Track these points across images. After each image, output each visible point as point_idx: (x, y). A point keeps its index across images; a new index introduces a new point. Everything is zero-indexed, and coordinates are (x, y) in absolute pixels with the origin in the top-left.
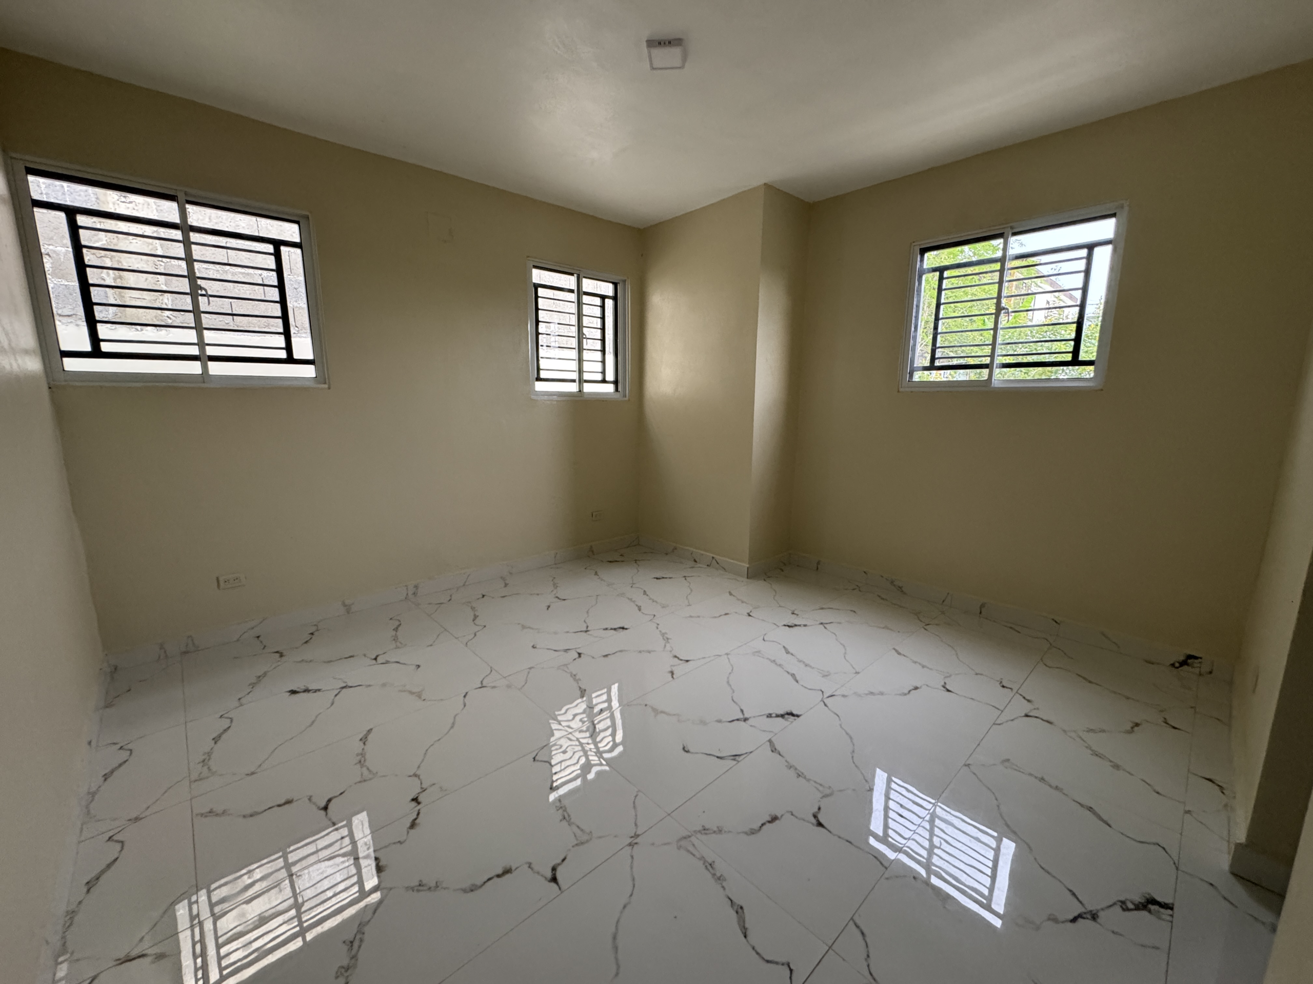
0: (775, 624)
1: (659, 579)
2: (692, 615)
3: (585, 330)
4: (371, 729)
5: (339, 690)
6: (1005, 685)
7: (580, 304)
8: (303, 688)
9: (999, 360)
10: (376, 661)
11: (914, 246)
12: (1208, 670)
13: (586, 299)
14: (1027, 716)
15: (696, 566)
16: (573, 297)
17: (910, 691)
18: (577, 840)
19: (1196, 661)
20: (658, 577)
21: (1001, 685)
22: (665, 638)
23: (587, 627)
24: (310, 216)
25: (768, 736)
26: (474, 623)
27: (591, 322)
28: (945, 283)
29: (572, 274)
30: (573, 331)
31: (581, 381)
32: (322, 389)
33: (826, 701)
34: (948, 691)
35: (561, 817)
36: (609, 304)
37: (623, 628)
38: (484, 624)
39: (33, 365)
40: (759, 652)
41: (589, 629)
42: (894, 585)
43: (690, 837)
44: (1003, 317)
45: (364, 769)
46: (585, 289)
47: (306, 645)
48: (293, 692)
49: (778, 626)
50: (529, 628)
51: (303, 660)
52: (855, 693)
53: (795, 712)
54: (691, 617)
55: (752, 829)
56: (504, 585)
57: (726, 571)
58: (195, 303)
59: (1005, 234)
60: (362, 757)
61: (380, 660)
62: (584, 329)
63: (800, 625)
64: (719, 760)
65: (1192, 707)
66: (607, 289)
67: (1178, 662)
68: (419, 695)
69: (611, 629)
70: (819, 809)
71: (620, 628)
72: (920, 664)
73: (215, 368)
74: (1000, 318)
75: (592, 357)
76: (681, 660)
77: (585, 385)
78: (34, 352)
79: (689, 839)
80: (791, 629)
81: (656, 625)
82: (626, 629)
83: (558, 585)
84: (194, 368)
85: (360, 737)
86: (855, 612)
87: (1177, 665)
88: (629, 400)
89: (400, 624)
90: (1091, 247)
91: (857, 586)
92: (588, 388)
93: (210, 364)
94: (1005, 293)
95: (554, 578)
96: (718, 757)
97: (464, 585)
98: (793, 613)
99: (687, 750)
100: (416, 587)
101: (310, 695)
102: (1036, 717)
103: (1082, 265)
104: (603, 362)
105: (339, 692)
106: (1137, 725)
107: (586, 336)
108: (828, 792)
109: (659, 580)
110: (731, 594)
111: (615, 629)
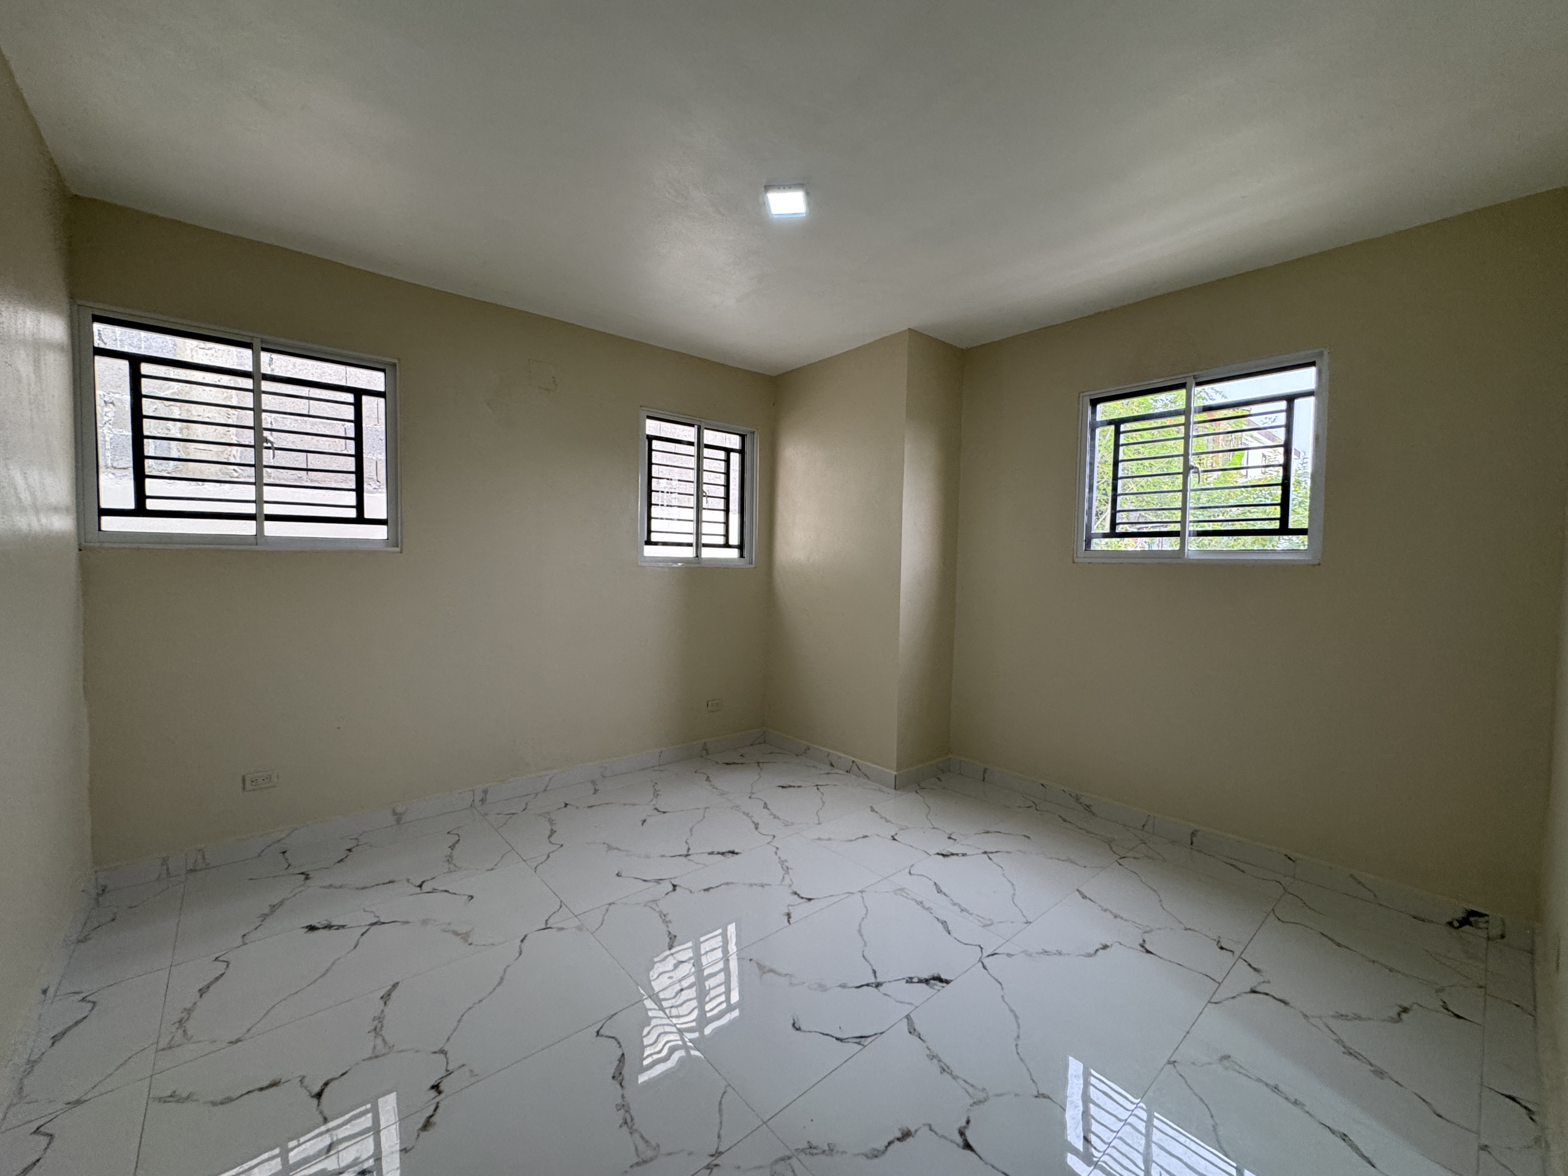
0: (926, 852)
1: (785, 787)
2: (822, 837)
3: (705, 488)
4: (398, 983)
5: (367, 928)
6: (1224, 946)
7: (700, 458)
8: (325, 923)
9: (1191, 528)
10: (421, 889)
11: (1083, 396)
12: (1499, 933)
13: (707, 452)
14: (1254, 991)
15: (832, 772)
16: (692, 450)
17: (1097, 950)
18: (638, 1155)
19: (1480, 919)
20: (784, 785)
21: (1219, 946)
22: (784, 866)
23: (689, 849)
24: (397, 365)
25: (906, 1010)
26: (550, 842)
27: (713, 479)
28: (1123, 439)
29: (692, 425)
30: (691, 488)
31: (699, 545)
32: (393, 553)
33: (986, 961)
34: (1148, 952)
35: (621, 1121)
36: (735, 458)
37: (733, 852)
38: (561, 843)
39: (62, 523)
40: (902, 889)
41: (690, 853)
42: (1081, 803)
43: (789, 1158)
44: (1192, 478)
45: (379, 1041)
46: (706, 442)
47: (338, 864)
48: (312, 928)
49: (930, 855)
50: (617, 849)
51: (331, 885)
52: (1025, 952)
53: (943, 977)
54: (820, 839)
55: (875, 1150)
56: (592, 792)
57: (869, 780)
58: (259, 457)
59: (1188, 384)
60: (380, 1022)
61: (425, 888)
62: (705, 486)
63: (957, 854)
64: (838, 1042)
65: (1481, 987)
66: (734, 442)
67: (1458, 921)
68: (465, 937)
69: (718, 853)
70: (968, 1122)
71: (729, 852)
72: (1111, 912)
73: (272, 529)
74: (1189, 478)
75: (713, 517)
76: (802, 898)
77: (704, 549)
78: (67, 509)
79: (788, 1161)
80: (946, 858)
81: (775, 849)
82: (737, 854)
83: (659, 793)
84: (248, 528)
85: (382, 994)
86: (1029, 838)
87: (1456, 924)
88: (755, 568)
89: (459, 840)
90: (1290, 399)
91: (1033, 802)
92: (706, 553)
93: (267, 524)
94: (1192, 450)
95: (656, 783)
96: (837, 1039)
97: (545, 790)
98: (950, 838)
99: (798, 1027)
100: (485, 792)
101: (333, 932)
102: (1267, 994)
103: (1282, 419)
104: (727, 523)
105: (368, 930)
106: (1405, 1010)
107: (706, 493)
108: (981, 1096)
109: (784, 789)
110: (873, 810)
111: (723, 854)
